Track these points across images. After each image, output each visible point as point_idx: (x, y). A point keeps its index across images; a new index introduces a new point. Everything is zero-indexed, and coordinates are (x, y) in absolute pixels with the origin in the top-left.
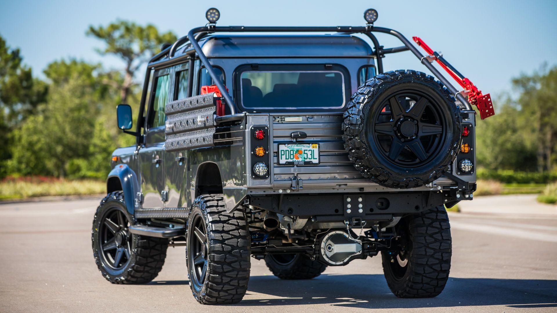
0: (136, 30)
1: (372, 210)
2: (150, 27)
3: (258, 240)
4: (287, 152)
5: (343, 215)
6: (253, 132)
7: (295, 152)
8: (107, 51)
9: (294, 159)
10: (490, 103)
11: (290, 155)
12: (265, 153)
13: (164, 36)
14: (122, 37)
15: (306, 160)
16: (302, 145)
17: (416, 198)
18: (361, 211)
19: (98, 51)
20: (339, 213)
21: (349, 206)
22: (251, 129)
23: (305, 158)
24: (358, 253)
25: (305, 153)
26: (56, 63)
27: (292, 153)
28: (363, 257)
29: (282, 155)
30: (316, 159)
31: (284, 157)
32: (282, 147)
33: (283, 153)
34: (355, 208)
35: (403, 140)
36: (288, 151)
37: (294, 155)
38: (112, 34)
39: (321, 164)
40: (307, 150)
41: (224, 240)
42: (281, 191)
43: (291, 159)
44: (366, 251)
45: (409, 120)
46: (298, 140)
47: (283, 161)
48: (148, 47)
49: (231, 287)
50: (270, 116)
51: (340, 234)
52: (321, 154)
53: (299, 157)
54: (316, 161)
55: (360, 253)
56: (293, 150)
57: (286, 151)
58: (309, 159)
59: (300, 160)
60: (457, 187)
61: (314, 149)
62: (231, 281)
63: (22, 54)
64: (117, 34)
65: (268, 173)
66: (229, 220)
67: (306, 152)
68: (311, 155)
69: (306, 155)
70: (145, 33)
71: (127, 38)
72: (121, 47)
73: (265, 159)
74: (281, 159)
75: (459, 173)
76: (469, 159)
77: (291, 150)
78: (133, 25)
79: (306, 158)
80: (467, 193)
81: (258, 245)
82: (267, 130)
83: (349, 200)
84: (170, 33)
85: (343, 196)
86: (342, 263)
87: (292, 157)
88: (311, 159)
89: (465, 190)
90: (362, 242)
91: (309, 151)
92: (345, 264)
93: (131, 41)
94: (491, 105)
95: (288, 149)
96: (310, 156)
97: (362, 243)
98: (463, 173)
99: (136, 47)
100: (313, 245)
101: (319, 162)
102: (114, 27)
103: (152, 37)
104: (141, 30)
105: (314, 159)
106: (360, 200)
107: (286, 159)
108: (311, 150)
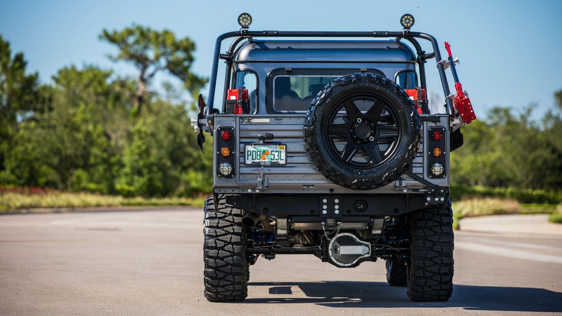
0: (152, 36)
1: (349, 211)
2: (166, 33)
3: (265, 239)
4: (254, 153)
5: (319, 216)
6: (219, 132)
7: (261, 153)
8: (120, 57)
9: (261, 160)
10: (470, 108)
11: (256, 155)
12: (231, 154)
13: (181, 42)
14: (137, 42)
15: (273, 161)
16: (269, 146)
17: (396, 200)
18: (337, 212)
19: (110, 57)
20: (315, 214)
21: (325, 207)
22: (218, 129)
23: (271, 159)
24: (367, 256)
25: (271, 154)
26: (66, 69)
27: (259, 154)
28: (373, 259)
29: (248, 155)
30: (283, 160)
31: (250, 157)
32: (250, 148)
33: (249, 154)
34: (331, 209)
35: (359, 142)
36: (255, 151)
37: (261, 155)
38: (126, 39)
39: (288, 165)
40: (274, 151)
41: (217, 236)
42: (250, 191)
43: (258, 159)
44: (375, 253)
45: (366, 122)
46: (265, 141)
47: (249, 162)
48: (164, 54)
49: (227, 282)
50: (236, 117)
51: (349, 236)
52: (288, 155)
53: (266, 157)
54: (282, 162)
55: (369, 255)
56: (260, 151)
57: (253, 151)
58: (276, 159)
59: (267, 160)
60: (426, 190)
61: (281, 150)
62: (225, 276)
63: (26, 58)
64: (131, 40)
65: (233, 172)
66: (225, 217)
67: (273, 153)
68: (278, 155)
69: (272, 157)
70: (161, 39)
71: (142, 44)
72: (135, 52)
73: (230, 159)
74: (248, 159)
75: (430, 176)
76: (440, 163)
77: (258, 151)
78: (149, 30)
79: (273, 158)
80: (436, 196)
81: (265, 245)
82: (234, 130)
83: (325, 201)
84: (187, 39)
85: (319, 197)
86: (350, 264)
87: (259, 157)
88: (278, 160)
89: (434, 193)
90: (371, 244)
91: (276, 152)
92: (354, 266)
93: (146, 47)
94: (472, 109)
95: (255, 150)
96: (277, 157)
97: (372, 246)
98: (435, 177)
99: (151, 54)
100: (320, 247)
101: (286, 163)
102: (130, 32)
103: (169, 42)
104: (157, 36)
105: (281, 160)
106: (337, 201)
107: (253, 159)
108: (278, 151)
